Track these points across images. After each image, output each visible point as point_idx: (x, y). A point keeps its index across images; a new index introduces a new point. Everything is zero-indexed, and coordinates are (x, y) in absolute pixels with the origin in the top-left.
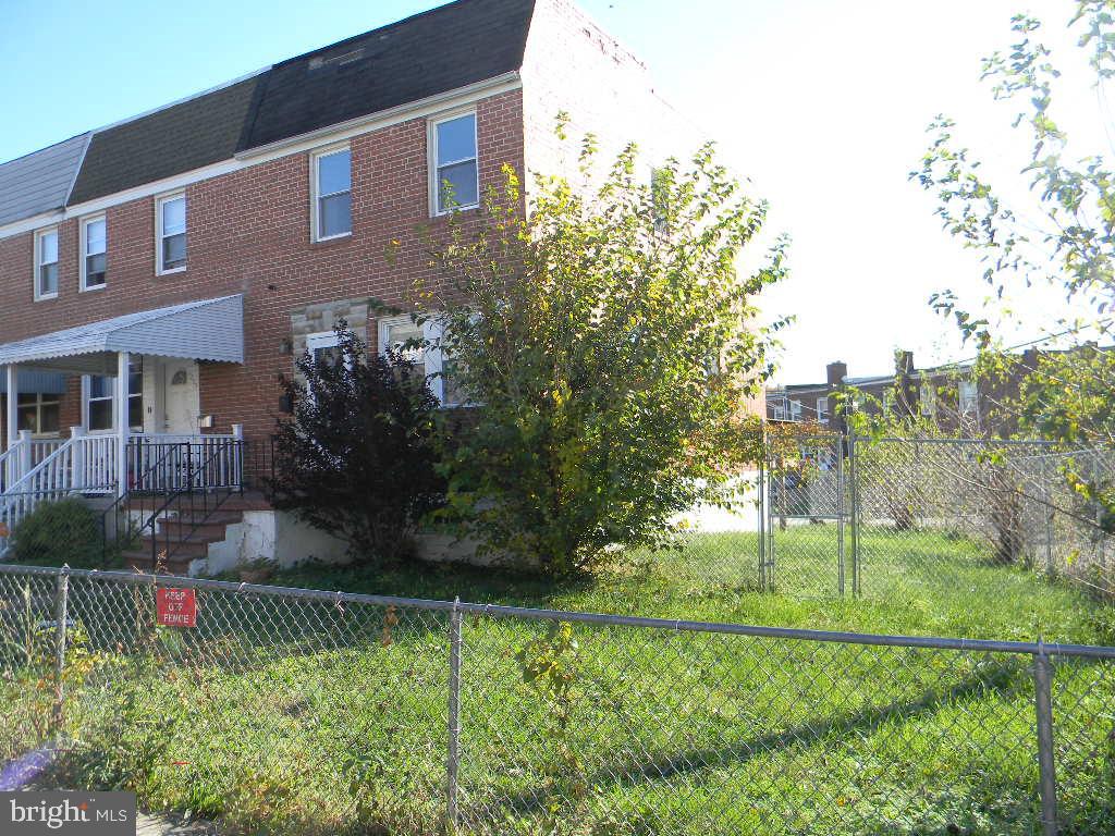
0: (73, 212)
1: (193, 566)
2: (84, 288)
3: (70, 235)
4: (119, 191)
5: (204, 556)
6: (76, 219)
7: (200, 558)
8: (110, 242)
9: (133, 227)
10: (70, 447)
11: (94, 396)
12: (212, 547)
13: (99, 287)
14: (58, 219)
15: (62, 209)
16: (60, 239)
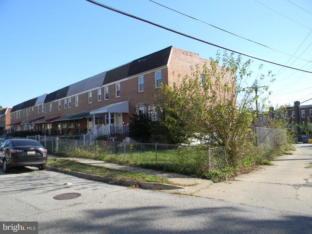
0: (103, 86)
2: (105, 99)
3: (103, 90)
4: (110, 83)
8: (109, 92)
9: (112, 88)
10: (102, 127)
11: (107, 118)
13: (107, 99)
14: (101, 87)
15: (101, 86)
16: (101, 91)
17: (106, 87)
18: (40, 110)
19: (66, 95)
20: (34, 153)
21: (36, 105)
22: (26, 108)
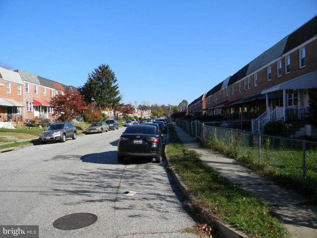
0: (284, 56)
1: (291, 136)
2: (286, 73)
3: (283, 60)
4: (291, 49)
5: (294, 134)
6: (284, 57)
7: (293, 134)
8: (291, 62)
10: (276, 111)
11: (289, 98)
12: (296, 132)
13: (289, 72)
14: (281, 58)
15: (281, 56)
16: (281, 63)
17: (287, 56)
18: (226, 94)
19: (246, 74)
20: (141, 142)
21: (222, 89)
22: (215, 93)
